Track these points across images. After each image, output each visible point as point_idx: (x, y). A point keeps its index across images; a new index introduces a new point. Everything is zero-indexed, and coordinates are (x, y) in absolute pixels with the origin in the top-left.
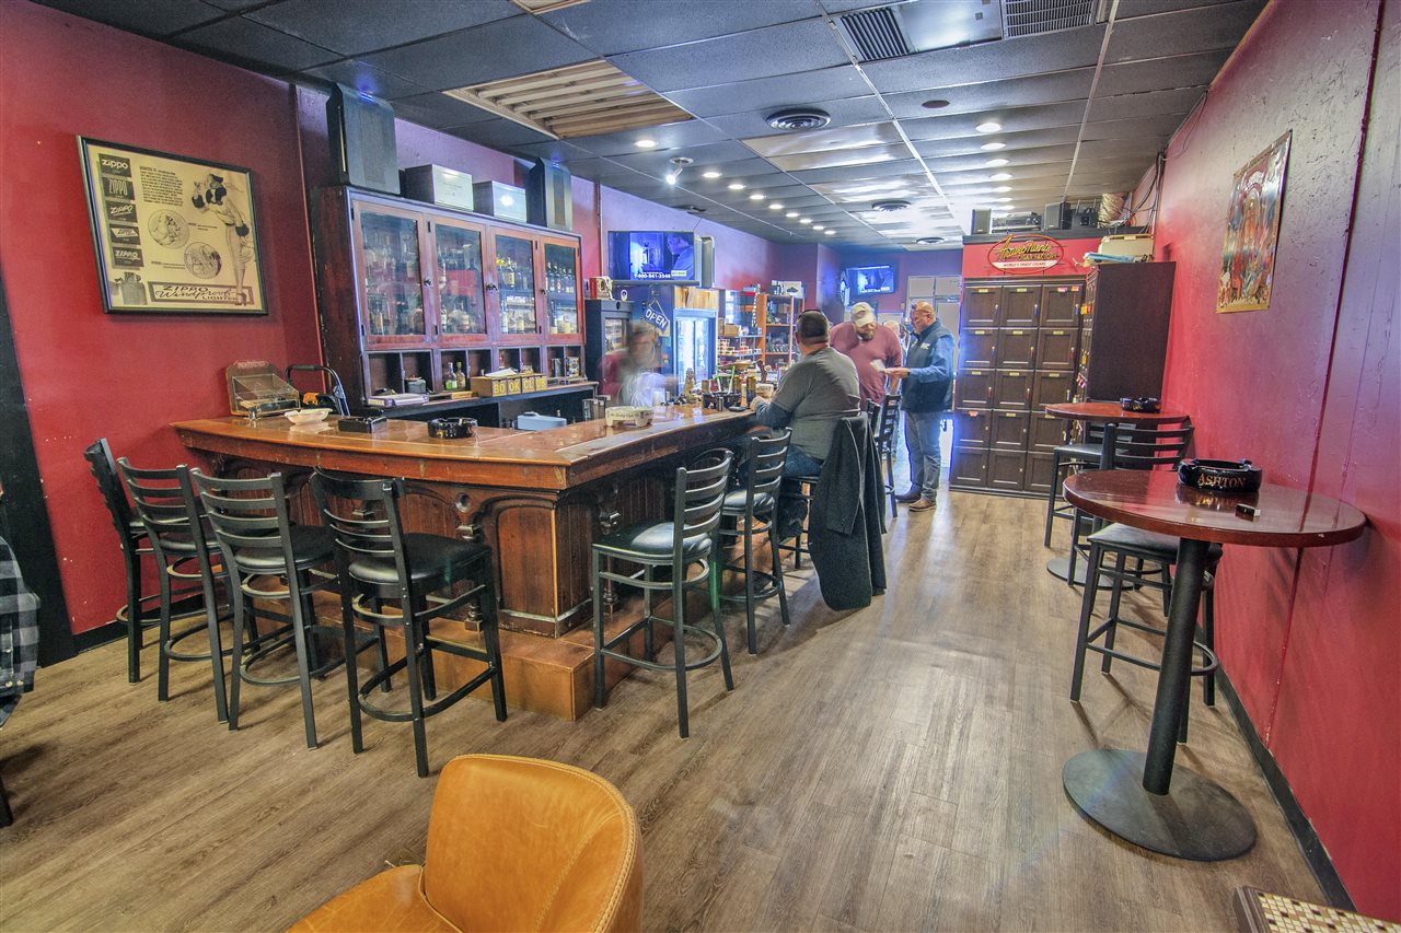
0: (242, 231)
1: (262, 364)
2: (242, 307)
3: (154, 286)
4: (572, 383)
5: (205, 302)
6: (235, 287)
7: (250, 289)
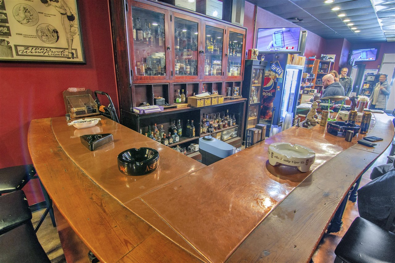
0: (71, 18)
1: (83, 89)
2: (71, 60)
3: (18, 47)
4: (235, 99)
5: (49, 56)
6: (67, 49)
7: (76, 50)
